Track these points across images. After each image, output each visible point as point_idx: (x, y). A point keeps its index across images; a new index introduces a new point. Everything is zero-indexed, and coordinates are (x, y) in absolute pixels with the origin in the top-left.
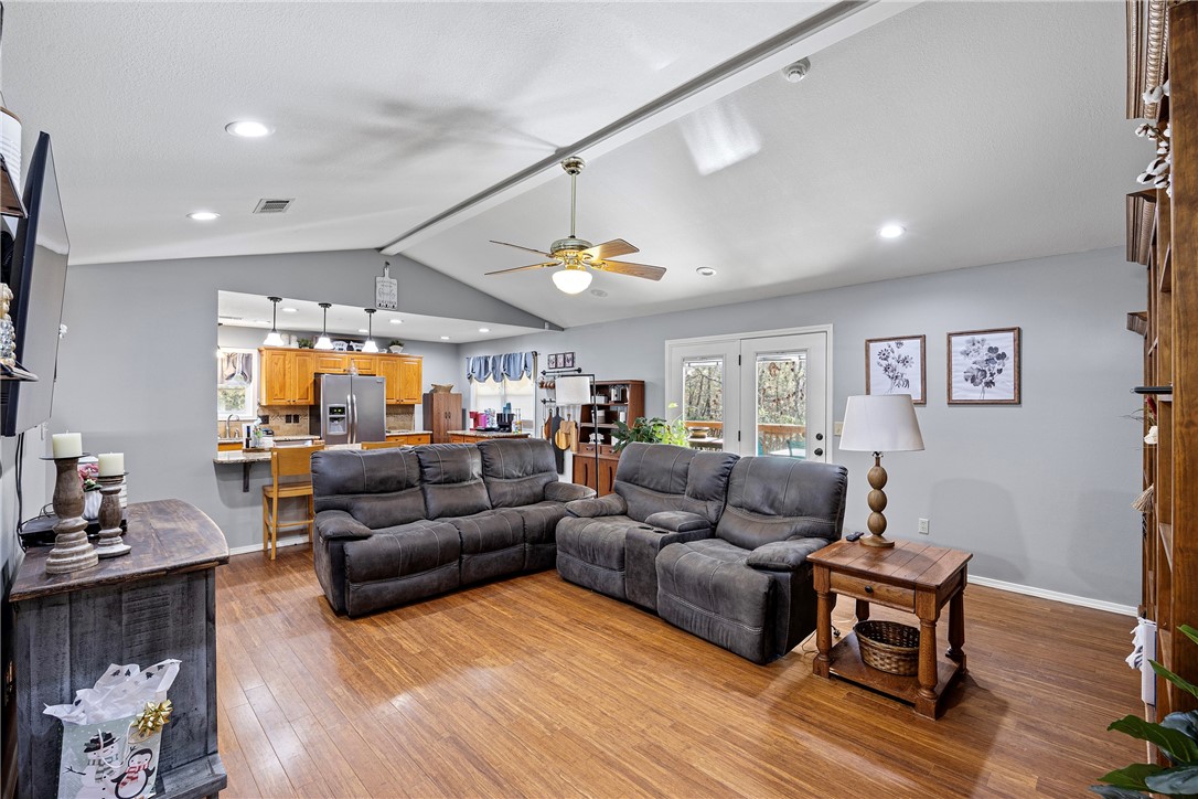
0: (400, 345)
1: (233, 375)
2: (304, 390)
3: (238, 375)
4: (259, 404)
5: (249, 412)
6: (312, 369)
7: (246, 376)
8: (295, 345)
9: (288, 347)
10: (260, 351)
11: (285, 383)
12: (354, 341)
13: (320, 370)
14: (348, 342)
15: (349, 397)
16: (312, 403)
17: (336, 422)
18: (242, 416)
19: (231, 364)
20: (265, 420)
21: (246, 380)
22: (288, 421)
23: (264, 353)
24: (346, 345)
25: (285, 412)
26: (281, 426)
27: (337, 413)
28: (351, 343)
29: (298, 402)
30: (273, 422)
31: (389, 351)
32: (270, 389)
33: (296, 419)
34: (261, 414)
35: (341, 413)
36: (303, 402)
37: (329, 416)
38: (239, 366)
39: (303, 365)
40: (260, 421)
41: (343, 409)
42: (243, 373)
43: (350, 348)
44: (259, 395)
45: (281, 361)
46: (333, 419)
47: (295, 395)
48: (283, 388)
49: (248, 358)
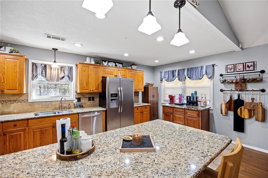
0: (136, 65)
1: (64, 77)
2: (97, 85)
3: (66, 77)
4: (76, 92)
5: (72, 96)
6: (101, 74)
7: (70, 78)
8: (93, 62)
9: (90, 63)
10: (77, 65)
11: (88, 81)
12: (118, 63)
13: (105, 75)
14: (115, 63)
15: (119, 89)
16: (101, 91)
17: (113, 101)
18: (67, 99)
19: (62, 72)
20: (79, 100)
21: (70, 80)
22: (89, 100)
23: (79, 66)
24: (114, 64)
25: (88, 96)
26: (87, 102)
27: (114, 96)
28: (117, 64)
29: (95, 91)
30: (83, 101)
31: (132, 68)
32: (81, 84)
33: (93, 100)
34: (77, 97)
35: (116, 97)
36: (97, 91)
37: (110, 98)
38: (66, 73)
39: (97, 73)
40: (76, 100)
41: (116, 94)
42: (68, 76)
43: (116, 65)
44: (76, 88)
45: (87, 70)
46: (112, 100)
47: (94, 87)
48: (87, 84)
49: (71, 68)
